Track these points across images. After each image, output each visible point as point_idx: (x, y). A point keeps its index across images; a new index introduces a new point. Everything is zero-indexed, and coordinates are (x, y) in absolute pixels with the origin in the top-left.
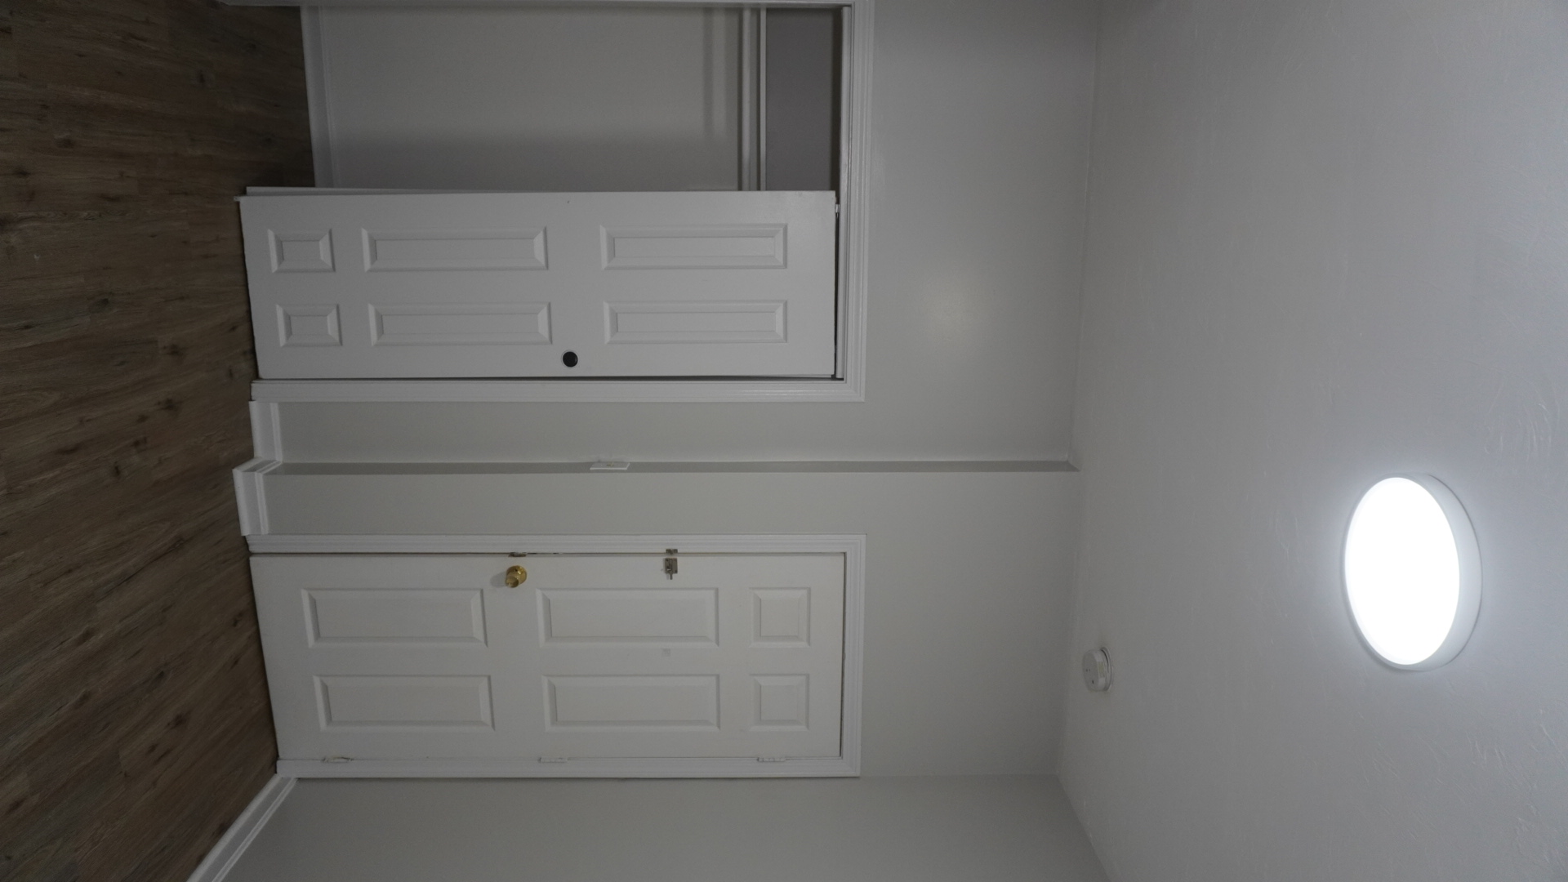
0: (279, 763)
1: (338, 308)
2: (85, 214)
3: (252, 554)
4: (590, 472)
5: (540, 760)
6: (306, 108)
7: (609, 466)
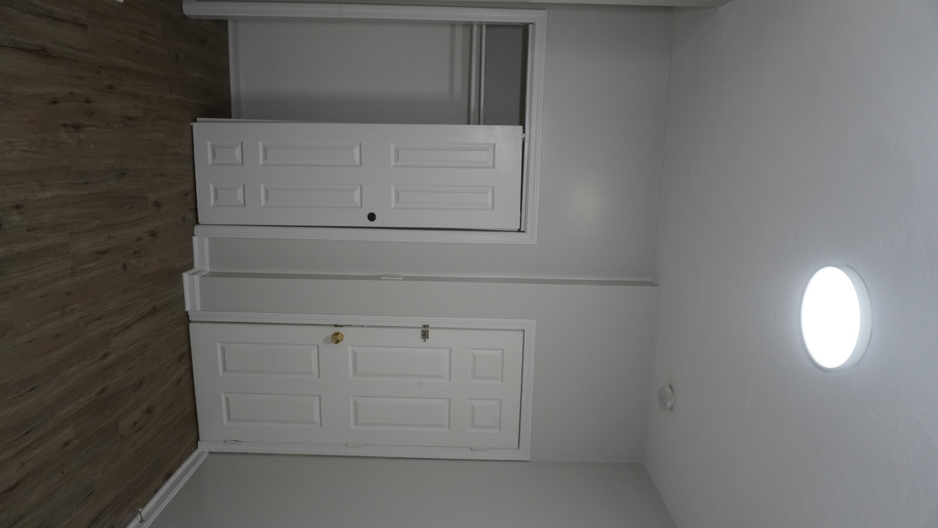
0: (199, 442)
1: (244, 185)
2: (117, 125)
3: (190, 322)
4: (381, 280)
5: (347, 445)
6: (228, 77)
7: (392, 277)
